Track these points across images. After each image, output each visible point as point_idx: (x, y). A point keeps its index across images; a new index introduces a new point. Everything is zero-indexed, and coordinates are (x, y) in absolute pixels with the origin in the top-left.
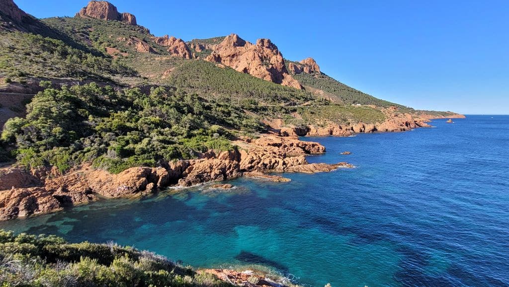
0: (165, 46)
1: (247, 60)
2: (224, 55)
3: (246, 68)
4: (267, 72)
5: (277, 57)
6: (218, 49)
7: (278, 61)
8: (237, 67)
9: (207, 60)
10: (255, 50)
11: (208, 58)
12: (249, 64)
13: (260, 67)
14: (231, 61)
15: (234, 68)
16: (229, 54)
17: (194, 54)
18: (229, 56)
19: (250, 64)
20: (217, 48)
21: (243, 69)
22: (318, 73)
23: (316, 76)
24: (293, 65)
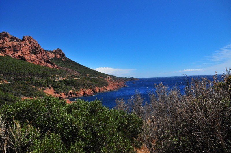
1: (20, 50)
3: (19, 56)
7: (41, 51)
8: (12, 55)
12: (21, 53)
14: (7, 50)
15: (10, 55)
21: (17, 56)
22: (64, 58)
23: (63, 60)
24: (49, 53)
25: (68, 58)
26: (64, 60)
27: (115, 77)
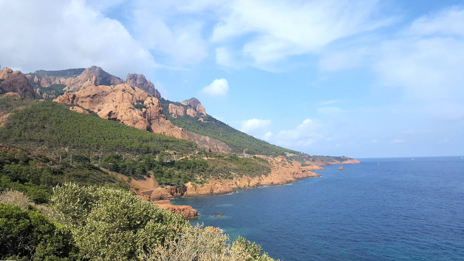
1: (114, 101)
2: (82, 95)
3: (111, 112)
4: (140, 117)
5: (152, 100)
6: (72, 84)
7: (153, 104)
8: (99, 110)
9: (57, 100)
10: (124, 90)
11: (58, 98)
12: (116, 107)
13: (130, 111)
14: (91, 102)
15: (96, 111)
16: (88, 95)
17: (38, 89)
18: (89, 96)
19: (118, 108)
20: (72, 82)
21: (107, 112)
22: (203, 116)
23: (202, 119)
24: (174, 106)
25: (211, 117)
26: (202, 121)
27: (303, 154)
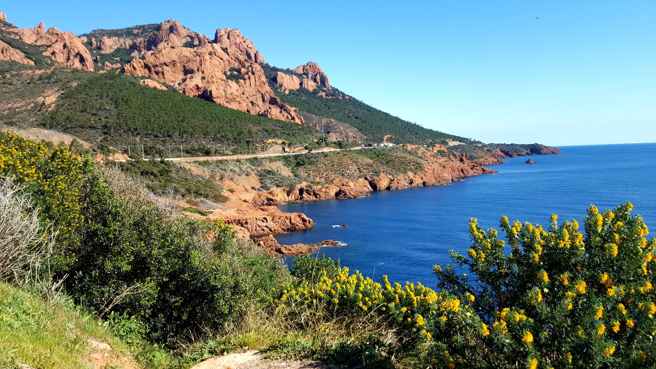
0: (39, 46)
1: (198, 70)
2: (155, 62)
3: (196, 86)
4: (235, 93)
5: (251, 66)
6: (142, 48)
7: (253, 73)
8: (180, 84)
10: (211, 54)
12: (202, 78)
13: (222, 84)
14: (168, 72)
15: (175, 85)
18: (164, 64)
20: (141, 45)
21: (191, 86)
23: (324, 94)
25: (337, 90)
